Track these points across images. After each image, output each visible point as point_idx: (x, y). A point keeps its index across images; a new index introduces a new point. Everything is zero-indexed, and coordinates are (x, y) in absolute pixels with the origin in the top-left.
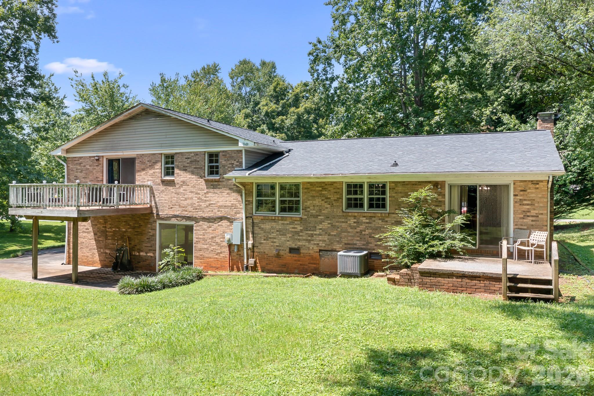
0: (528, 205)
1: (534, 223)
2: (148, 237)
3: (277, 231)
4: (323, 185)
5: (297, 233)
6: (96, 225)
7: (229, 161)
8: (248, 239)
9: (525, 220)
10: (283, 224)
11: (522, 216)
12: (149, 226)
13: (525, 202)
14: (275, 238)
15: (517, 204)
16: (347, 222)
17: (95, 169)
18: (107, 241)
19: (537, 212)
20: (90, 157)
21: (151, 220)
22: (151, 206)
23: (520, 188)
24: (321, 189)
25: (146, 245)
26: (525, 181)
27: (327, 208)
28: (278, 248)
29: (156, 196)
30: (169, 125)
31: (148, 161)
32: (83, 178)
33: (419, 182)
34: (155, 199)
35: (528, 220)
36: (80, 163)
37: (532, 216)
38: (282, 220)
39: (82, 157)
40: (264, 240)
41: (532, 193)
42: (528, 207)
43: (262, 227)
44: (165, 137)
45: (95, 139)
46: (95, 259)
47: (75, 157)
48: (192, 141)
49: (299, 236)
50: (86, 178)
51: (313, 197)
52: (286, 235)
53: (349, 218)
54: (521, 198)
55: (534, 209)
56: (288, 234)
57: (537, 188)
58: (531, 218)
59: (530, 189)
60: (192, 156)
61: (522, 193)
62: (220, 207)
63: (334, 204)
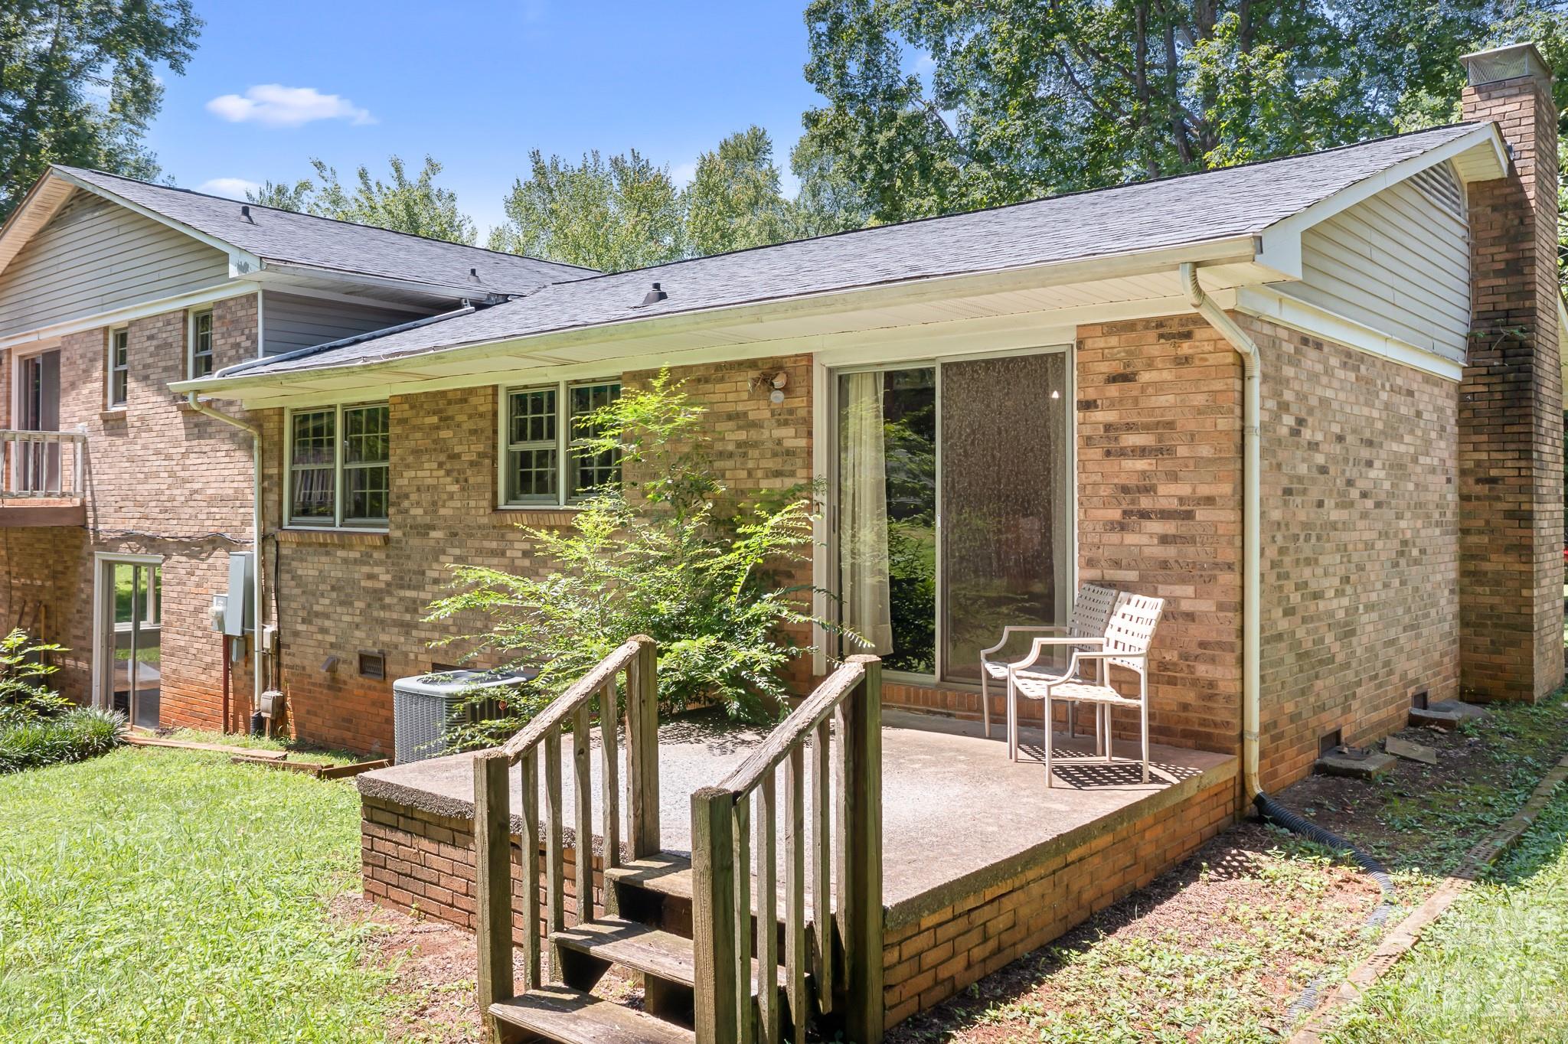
0: (1142, 452)
1: (1170, 552)
2: (77, 606)
3: (333, 588)
4: (442, 404)
5: (377, 595)
7: (230, 336)
8: (265, 617)
9: (1130, 539)
10: (345, 561)
11: (1115, 514)
12: (83, 569)
13: (1131, 440)
14: (327, 616)
15: (1096, 453)
16: (503, 554)
18: (12, 616)
19: (1185, 490)
21: (84, 553)
22: (83, 505)
23: (1105, 368)
24: (435, 419)
25: (76, 632)
26: (1129, 326)
27: (451, 496)
28: (333, 652)
29: (94, 471)
30: (115, 233)
31: (81, 357)
34: (91, 480)
35: (1145, 539)
37: (1165, 515)
38: (343, 547)
40: (304, 621)
41: (1159, 387)
42: (1141, 465)
43: (299, 572)
44: (106, 271)
49: (383, 607)
51: (417, 452)
52: (351, 604)
53: (510, 536)
54: (1111, 416)
55: (1173, 477)
56: (359, 599)
57: (1187, 360)
58: (1156, 527)
59: (1150, 365)
60: (160, 330)
61: (1113, 390)
62: (212, 501)
63: (471, 480)
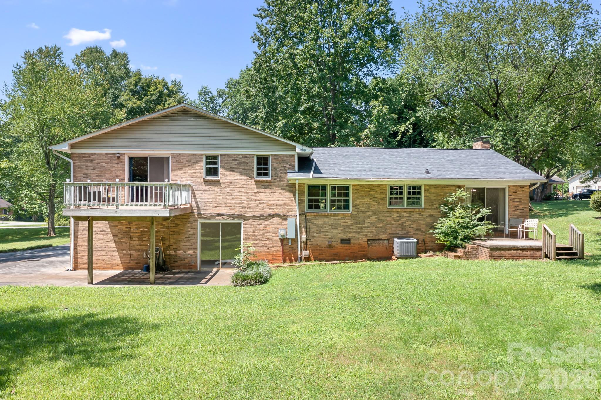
0: (518, 202)
1: (521, 214)
2: (187, 236)
3: (330, 225)
4: (371, 187)
5: (348, 227)
6: (117, 226)
7: (281, 164)
8: (301, 233)
9: (516, 212)
10: (335, 219)
11: (514, 209)
12: (188, 225)
13: (516, 200)
14: (327, 232)
15: (511, 202)
16: (391, 217)
17: (114, 167)
18: (132, 242)
19: (523, 206)
20: (106, 154)
21: (191, 219)
22: (191, 206)
23: (513, 191)
24: (369, 190)
25: (185, 244)
26: (516, 186)
27: (374, 205)
28: (330, 240)
29: (197, 196)
30: (213, 127)
31: (187, 161)
32: (97, 176)
33: (447, 185)
34: (195, 199)
35: (518, 212)
36: (92, 160)
37: (520, 209)
38: (334, 216)
39: (95, 154)
40: (317, 233)
41: (520, 194)
42: (517, 203)
43: (315, 222)
44: (208, 138)
45: (114, 135)
46: (114, 262)
47: (85, 154)
48: (240, 144)
49: (350, 229)
50: (101, 176)
51: (362, 196)
52: (337, 229)
53: (393, 213)
54: (513, 197)
55: (521, 205)
56: (340, 227)
57: (523, 191)
58: (519, 211)
59: (519, 191)
60: (240, 158)
61: (514, 194)
62: (272, 205)
63: (381, 202)
